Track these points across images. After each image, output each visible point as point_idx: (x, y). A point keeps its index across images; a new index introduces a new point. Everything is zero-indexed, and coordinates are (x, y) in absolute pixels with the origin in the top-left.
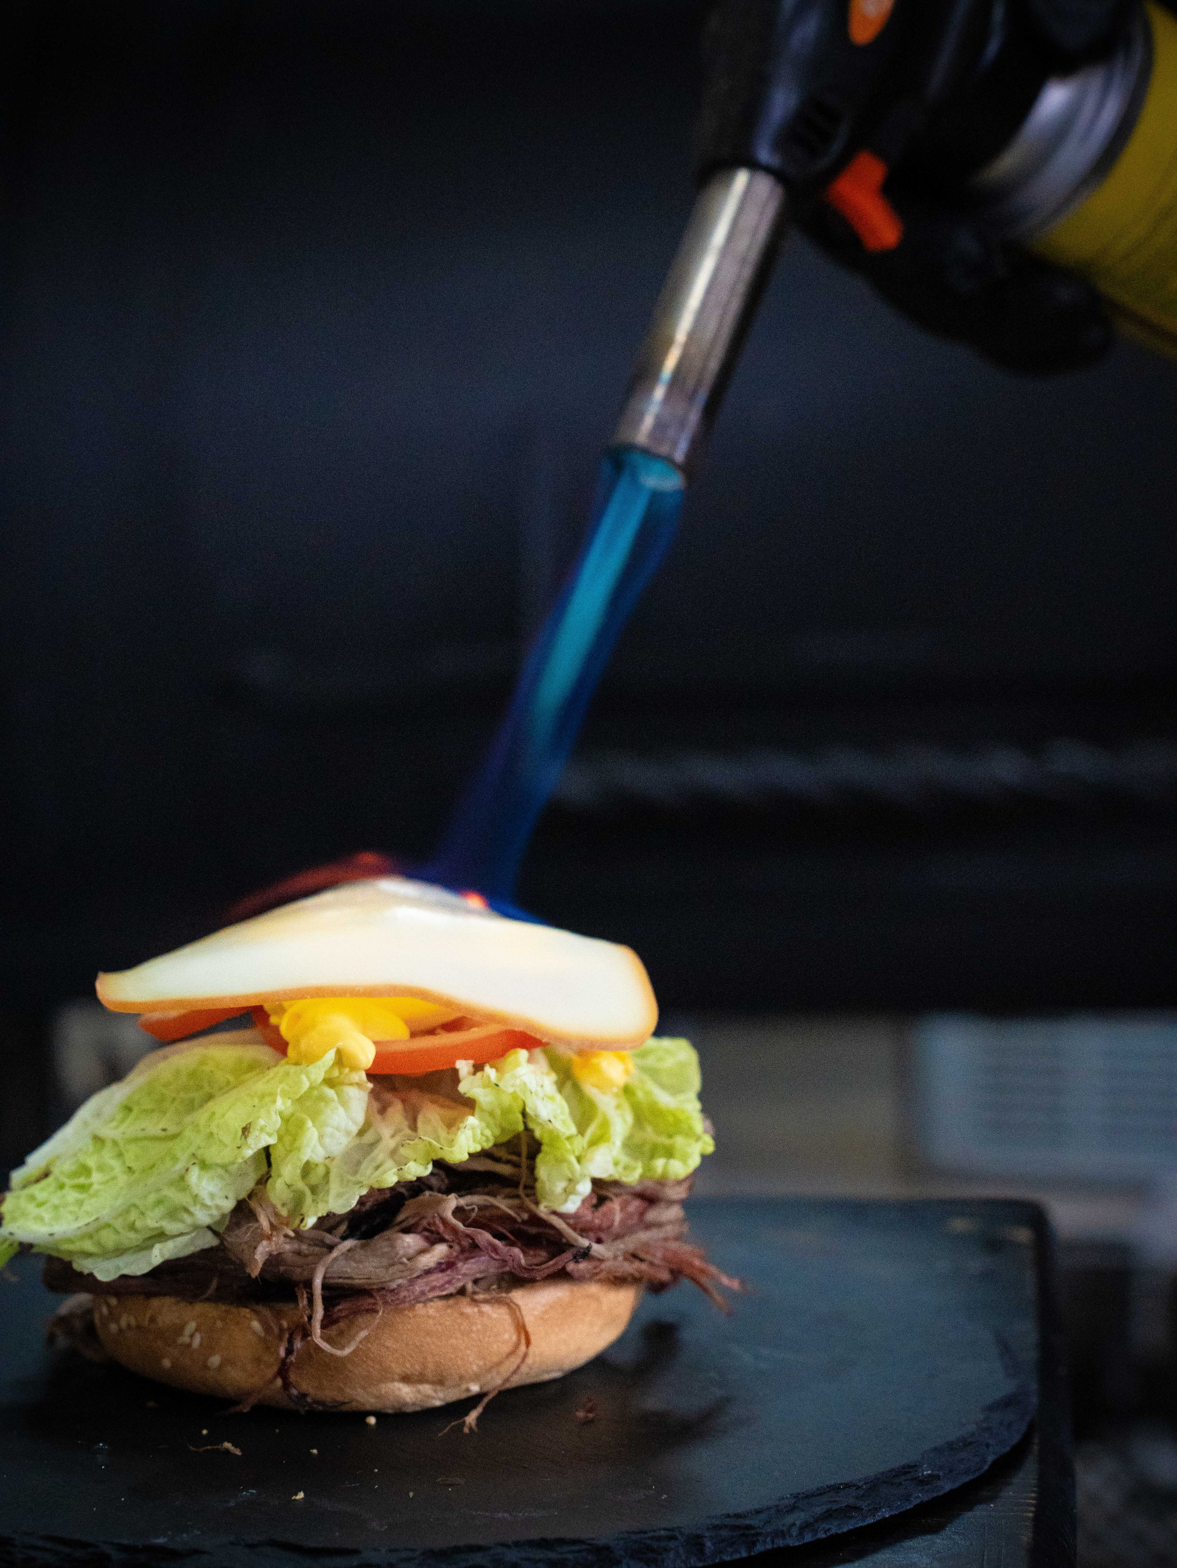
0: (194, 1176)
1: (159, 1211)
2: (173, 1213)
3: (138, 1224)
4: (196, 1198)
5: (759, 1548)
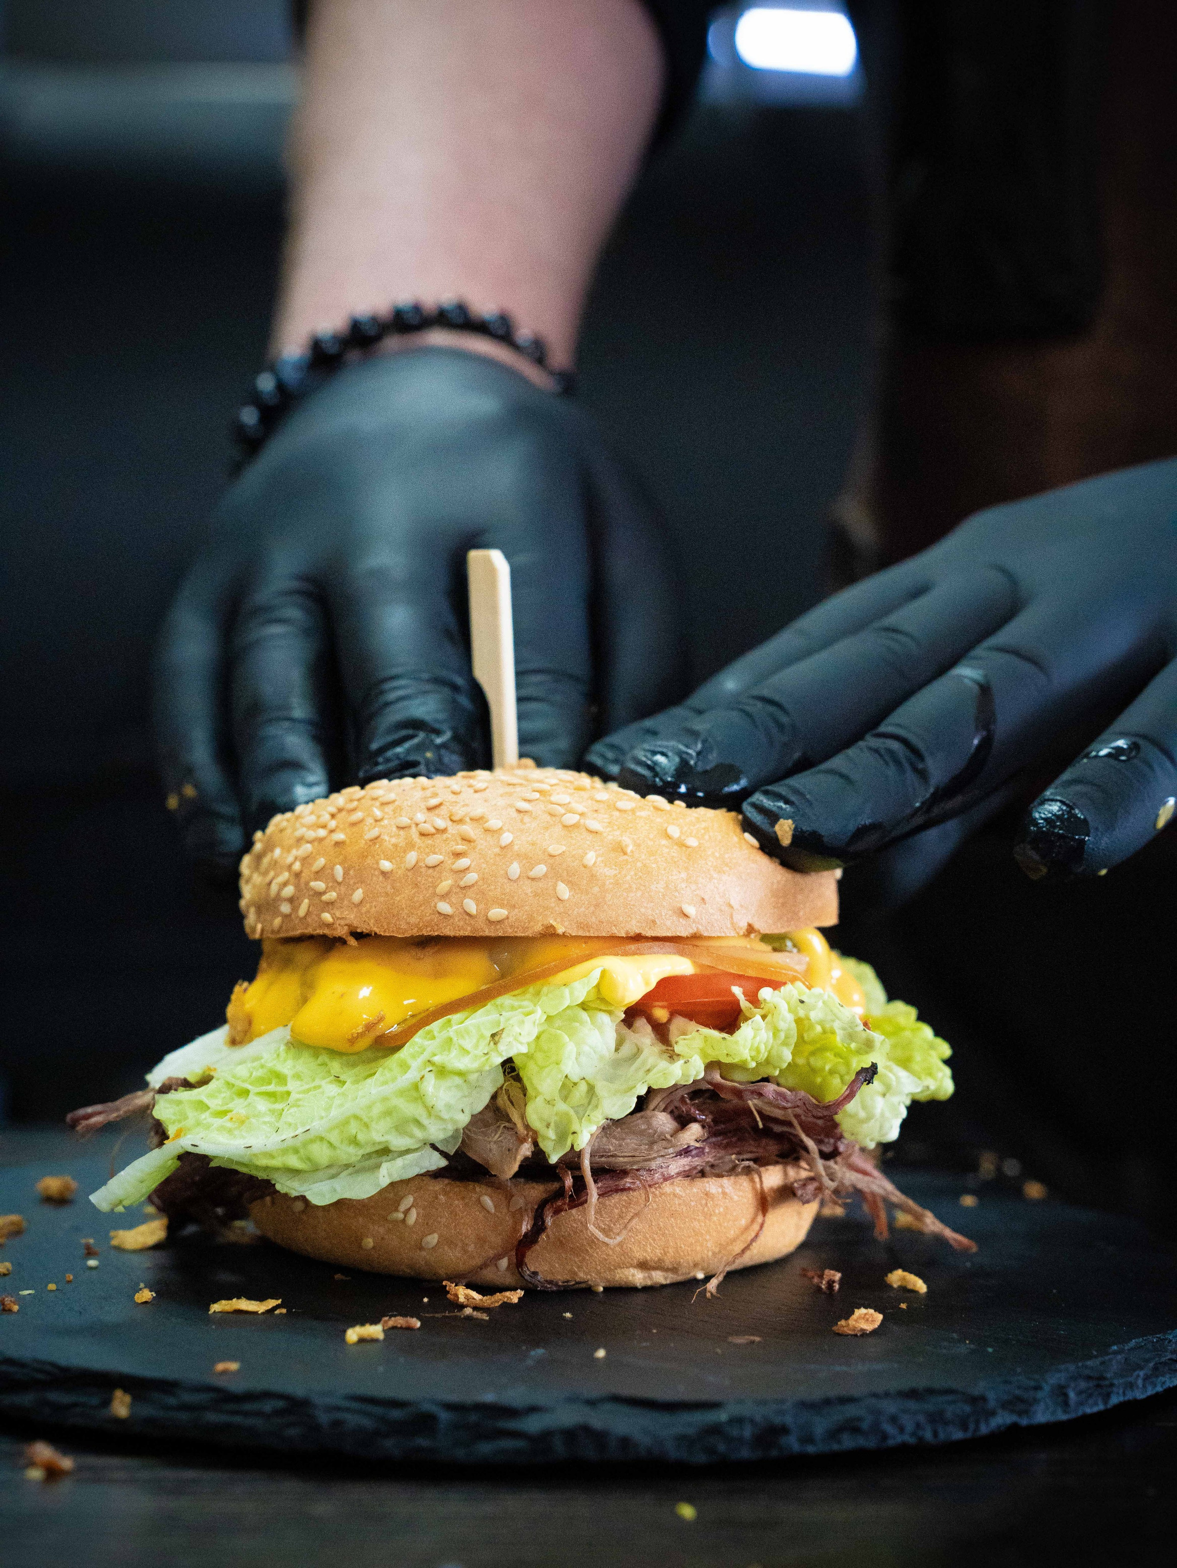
0: (430, 1085)
1: (385, 1124)
2: (400, 1128)
3: (361, 1137)
4: (430, 1110)
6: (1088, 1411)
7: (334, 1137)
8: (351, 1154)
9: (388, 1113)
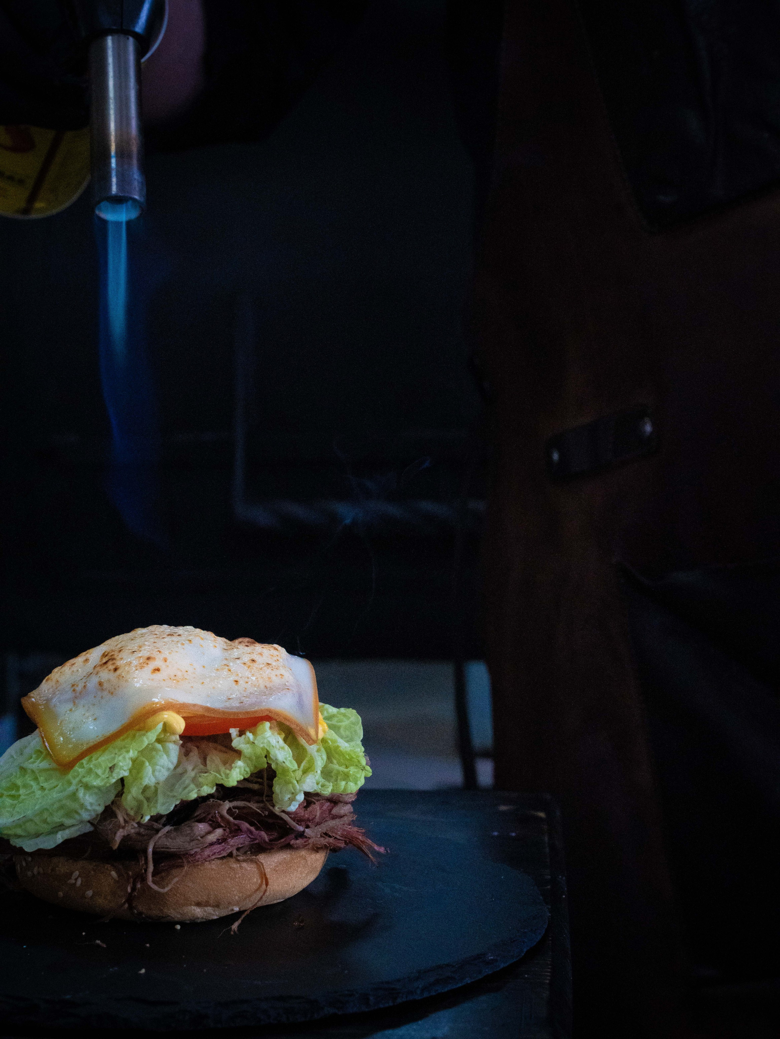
0: (81, 794)
1: (61, 813)
2: (70, 813)
3: (49, 820)
4: (82, 806)
5: (399, 1001)
6: (381, 1006)
7: (37, 820)
8: (45, 828)
9: (62, 807)
